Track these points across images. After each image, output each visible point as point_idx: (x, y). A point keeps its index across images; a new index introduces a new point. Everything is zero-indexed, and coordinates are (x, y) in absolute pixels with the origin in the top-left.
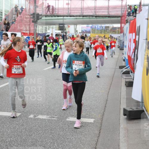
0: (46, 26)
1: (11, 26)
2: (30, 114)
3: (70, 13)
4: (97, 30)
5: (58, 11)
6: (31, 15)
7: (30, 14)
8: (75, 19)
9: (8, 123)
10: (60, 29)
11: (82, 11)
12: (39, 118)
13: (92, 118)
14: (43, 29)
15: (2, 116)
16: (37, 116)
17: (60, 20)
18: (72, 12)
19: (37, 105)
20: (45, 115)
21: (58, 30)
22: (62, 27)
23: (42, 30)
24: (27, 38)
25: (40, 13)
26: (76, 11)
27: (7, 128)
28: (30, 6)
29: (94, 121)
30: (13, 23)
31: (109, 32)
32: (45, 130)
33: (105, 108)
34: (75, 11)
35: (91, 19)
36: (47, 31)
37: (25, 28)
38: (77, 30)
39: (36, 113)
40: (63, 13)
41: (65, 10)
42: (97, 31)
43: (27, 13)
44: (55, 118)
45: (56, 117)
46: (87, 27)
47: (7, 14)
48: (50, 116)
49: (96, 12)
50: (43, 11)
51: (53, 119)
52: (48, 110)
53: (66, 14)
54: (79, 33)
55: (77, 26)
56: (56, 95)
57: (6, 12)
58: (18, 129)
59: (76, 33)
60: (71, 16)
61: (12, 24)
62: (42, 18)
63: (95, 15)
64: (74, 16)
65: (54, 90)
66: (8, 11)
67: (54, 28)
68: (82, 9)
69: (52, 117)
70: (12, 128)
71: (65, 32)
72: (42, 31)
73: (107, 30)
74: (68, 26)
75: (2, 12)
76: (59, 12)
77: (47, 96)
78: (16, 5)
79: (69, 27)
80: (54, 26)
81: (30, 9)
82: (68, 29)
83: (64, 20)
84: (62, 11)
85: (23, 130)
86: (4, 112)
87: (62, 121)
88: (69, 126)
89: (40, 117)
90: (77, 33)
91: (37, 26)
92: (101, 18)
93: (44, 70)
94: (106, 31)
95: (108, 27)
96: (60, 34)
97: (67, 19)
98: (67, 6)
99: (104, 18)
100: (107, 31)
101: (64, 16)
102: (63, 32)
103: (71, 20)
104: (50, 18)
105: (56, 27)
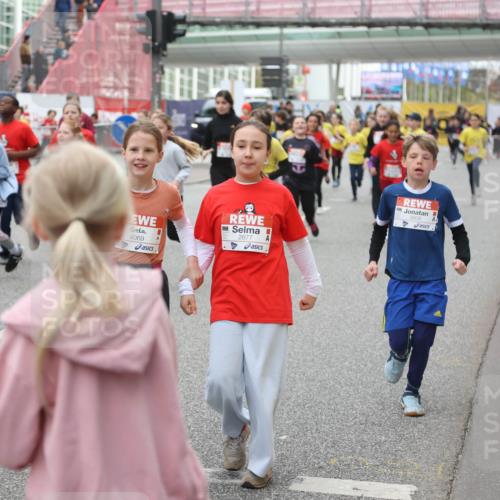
0: (203, 70)
3: (314, 10)
4: (431, 86)
5: (259, 2)
6: (140, 20)
7: (134, 15)
8: (332, 36)
10: (266, 84)
11: (367, 3)
13: (403, 482)
14: (190, 83)
17: (267, 41)
18: (319, 5)
21: (257, 86)
22: (274, 76)
23: (186, 87)
24: (120, 119)
25: (178, 13)
29: (415, 496)
31: (487, 93)
33: (463, 438)
35: (401, 39)
36: (207, 89)
38: (341, 85)
40: (282, 10)
42: (433, 91)
46: (383, 71)
47: (36, 15)
48: (217, 470)
49: (430, 6)
53: (294, 16)
54: (349, 99)
55: (342, 66)
57: (31, 7)
60: (314, 25)
61: (55, 60)
62: (188, 35)
63: (425, 21)
64: (327, 24)
67: (240, 76)
71: (287, 95)
72: (186, 93)
73: (476, 84)
74: (301, 69)
75: (11, 4)
76: (263, 7)
79: (306, 72)
80: (241, 69)
82: (300, 80)
83: (286, 42)
90: (344, 99)
91: (163, 67)
92: (451, 30)
94: (473, 91)
95: (483, 72)
99: (464, 30)
100: (478, 90)
101: (283, 24)
102: (278, 93)
103: (315, 41)
104: (224, 32)
105: (247, 74)
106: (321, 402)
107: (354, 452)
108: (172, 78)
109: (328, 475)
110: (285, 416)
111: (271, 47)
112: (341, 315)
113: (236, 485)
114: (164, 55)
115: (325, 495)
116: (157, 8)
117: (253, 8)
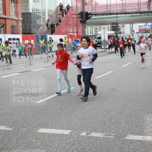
0: (96, 27)
1: (56, 29)
2: (82, 131)
3: (125, 9)
5: (110, 8)
6: (79, 14)
7: (77, 13)
8: (130, 16)
9: (57, 142)
10: (113, 30)
11: (140, 7)
12: (93, 137)
14: (93, 30)
15: (49, 133)
16: (90, 134)
18: (126, 8)
19: (90, 120)
20: (99, 132)
21: (110, 31)
22: (115, 27)
23: (91, 32)
24: (75, 41)
25: (89, 12)
26: (131, 8)
27: (56, 148)
28: (77, 4)
30: (57, 24)
32: (101, 150)
34: (130, 6)
35: (149, 16)
36: (97, 32)
37: (72, 30)
38: (133, 29)
39: (89, 130)
40: (117, 10)
41: (119, 6)
43: (74, 12)
44: (111, 135)
45: (113, 134)
46: (144, 25)
47: (51, 14)
48: (106, 134)
50: (92, 8)
51: (109, 137)
52: (103, 126)
53: (120, 11)
54: (135, 33)
55: (133, 24)
56: (111, 108)
57: (50, 12)
58: (68, 149)
59: (132, 34)
60: (125, 14)
61: (57, 26)
62: (92, 18)
64: (129, 13)
65: (109, 102)
66: (52, 10)
67: (106, 28)
68: (139, 5)
69: (108, 134)
70: (61, 148)
71: (119, 33)
75: (45, 12)
76: (112, 9)
77: (101, 109)
78: (61, 4)
79: (123, 26)
80: (106, 26)
81: (77, 7)
82: (122, 28)
83: (118, 19)
84: (115, 8)
85: (75, 150)
86: (51, 129)
87: (120, 140)
88: (129, 146)
89: (94, 134)
90: (134, 33)
91: (85, 26)
93: (96, 79)
96: (113, 35)
97: (122, 17)
98: (121, 1)
101: (117, 14)
102: (116, 32)
103: (126, 18)
104: (101, 17)
105: (108, 27)
106: (132, 115)
107: (142, 128)
108: (88, 29)
109: (136, 135)
110: (123, 119)
111: (114, 20)
112: (137, 91)
113: (111, 138)
114: (86, 23)
115: (135, 140)
116: (83, 11)
117: (109, 10)
